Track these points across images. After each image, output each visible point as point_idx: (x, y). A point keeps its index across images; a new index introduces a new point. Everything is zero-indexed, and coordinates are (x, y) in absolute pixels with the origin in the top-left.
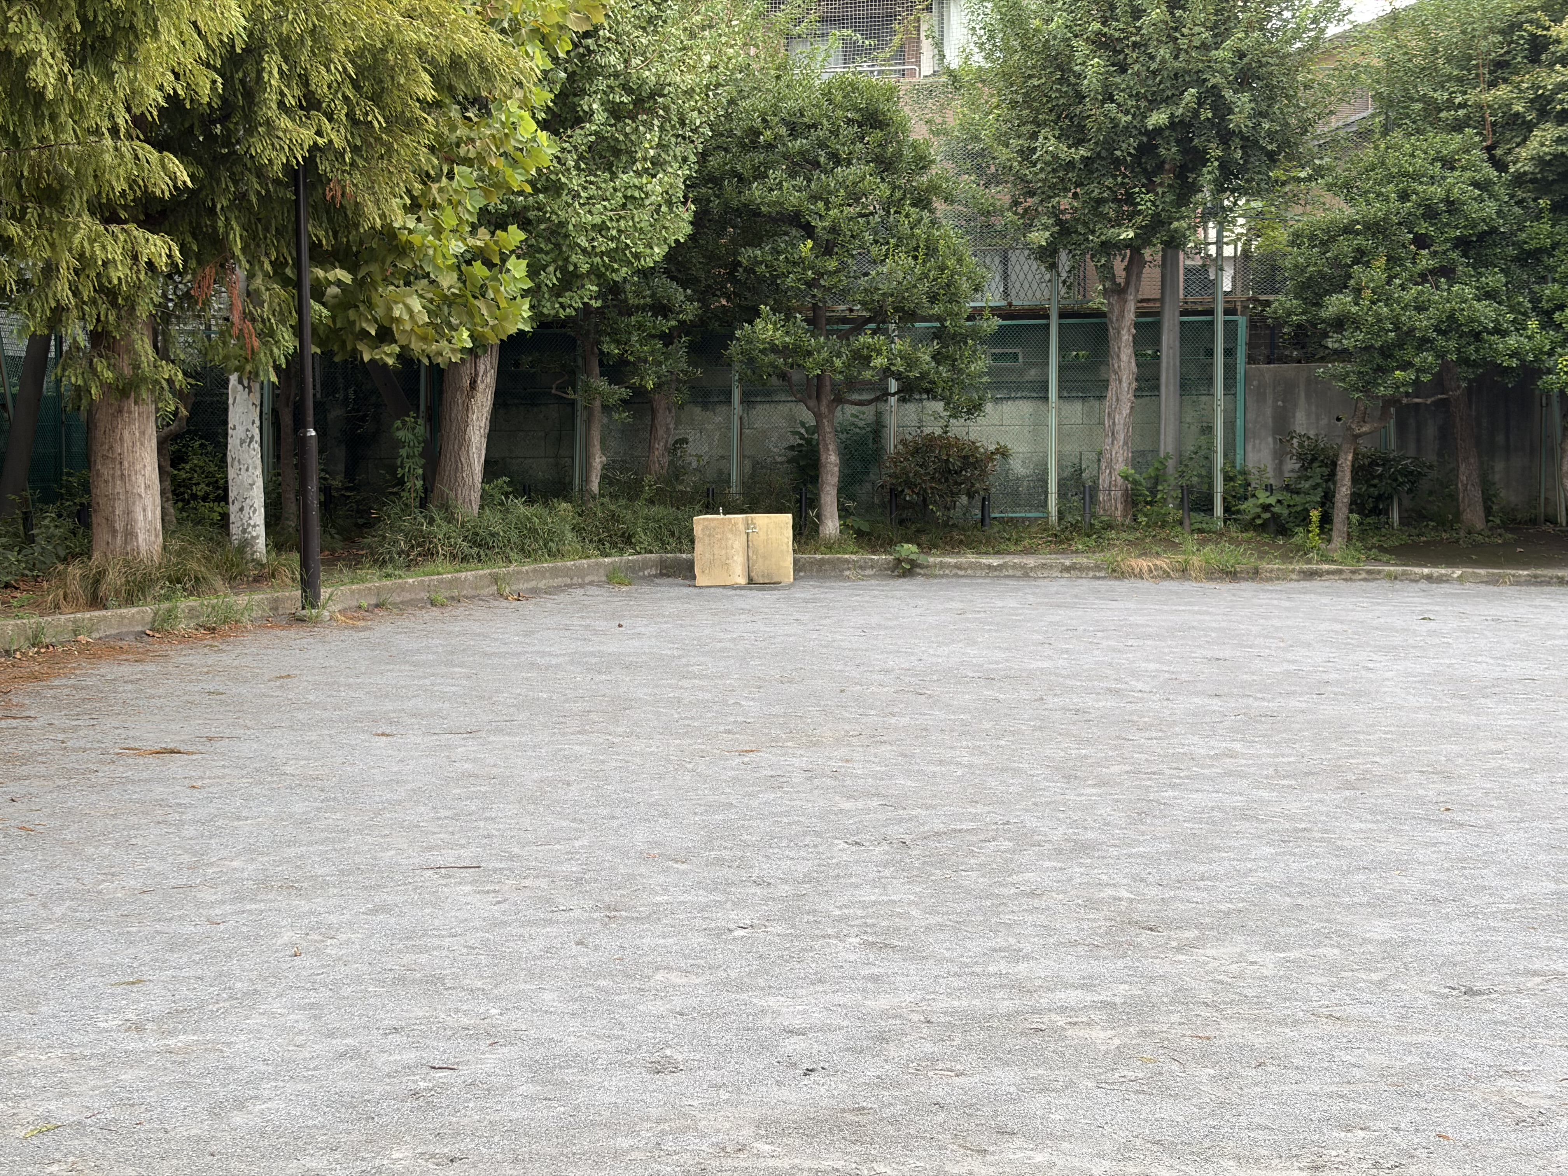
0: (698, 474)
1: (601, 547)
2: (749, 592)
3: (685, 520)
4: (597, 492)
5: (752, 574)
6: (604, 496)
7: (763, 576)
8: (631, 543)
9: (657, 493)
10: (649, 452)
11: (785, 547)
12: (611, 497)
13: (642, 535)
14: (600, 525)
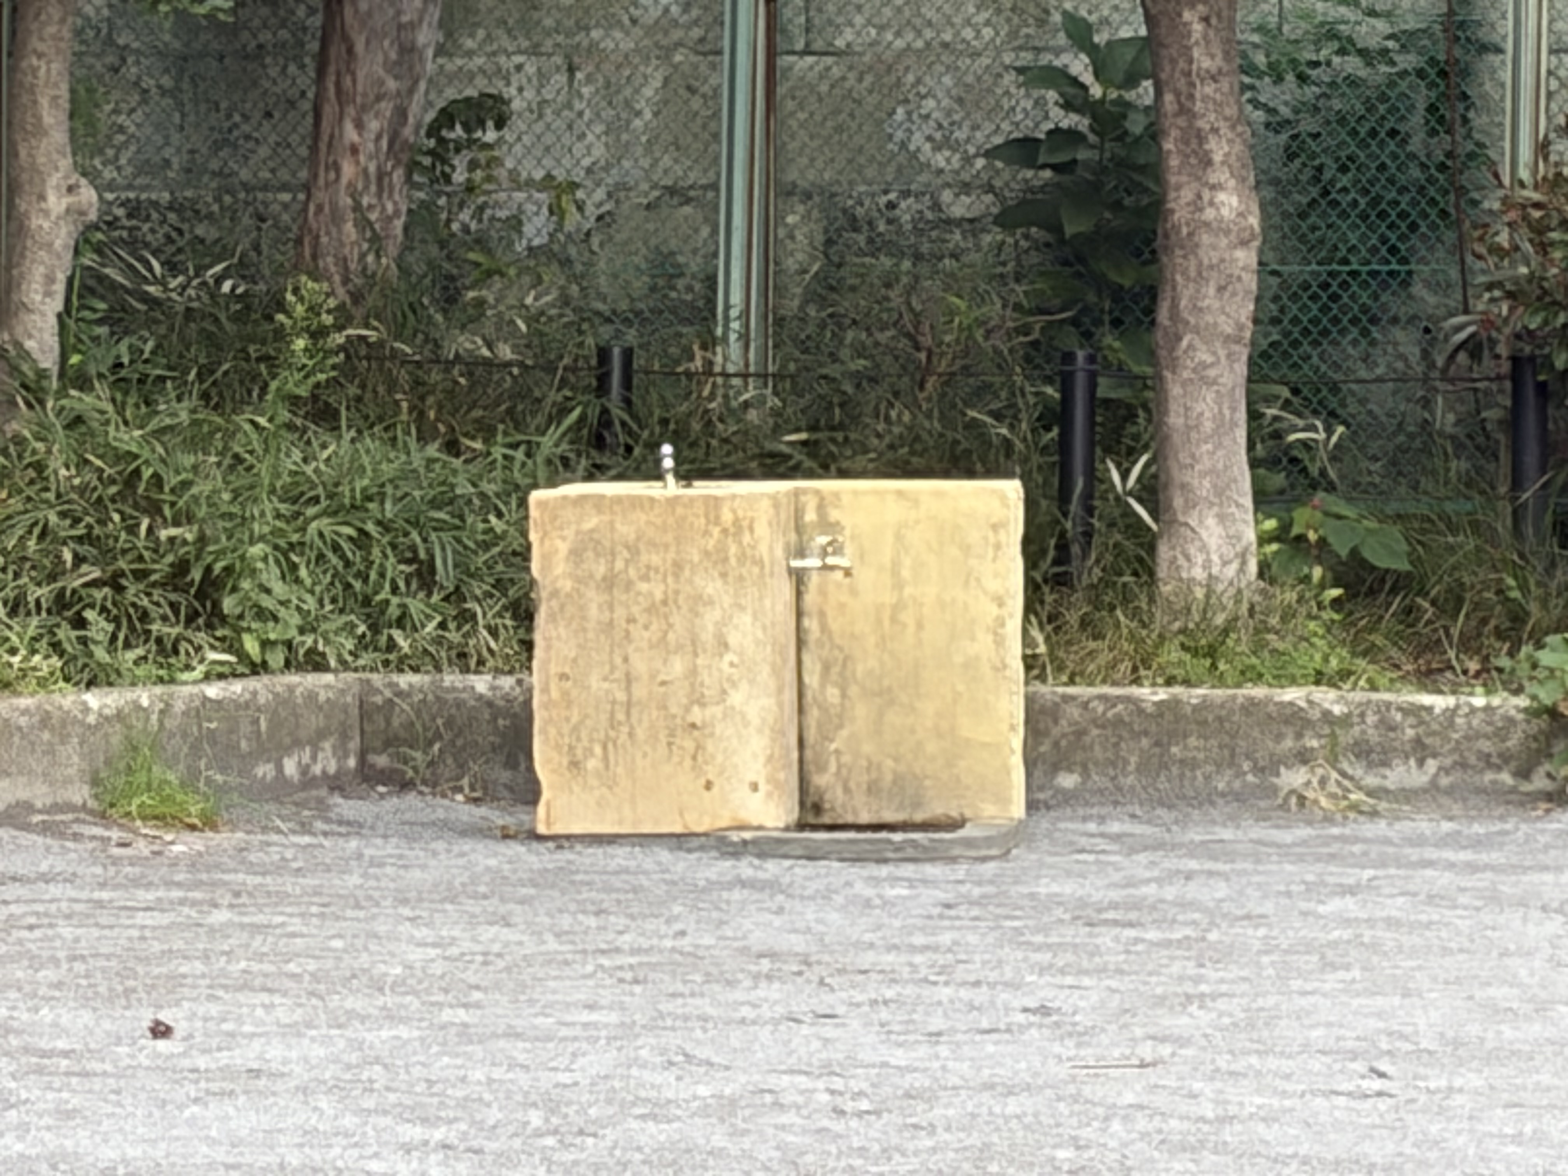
0: (552, 274)
1: (66, 633)
2: (803, 870)
3: (488, 506)
4: (49, 362)
5: (820, 780)
6: (83, 382)
7: (873, 789)
8: (215, 617)
9: (348, 370)
10: (312, 160)
11: (984, 644)
12: (120, 384)
13: (271, 576)
14: (63, 527)
